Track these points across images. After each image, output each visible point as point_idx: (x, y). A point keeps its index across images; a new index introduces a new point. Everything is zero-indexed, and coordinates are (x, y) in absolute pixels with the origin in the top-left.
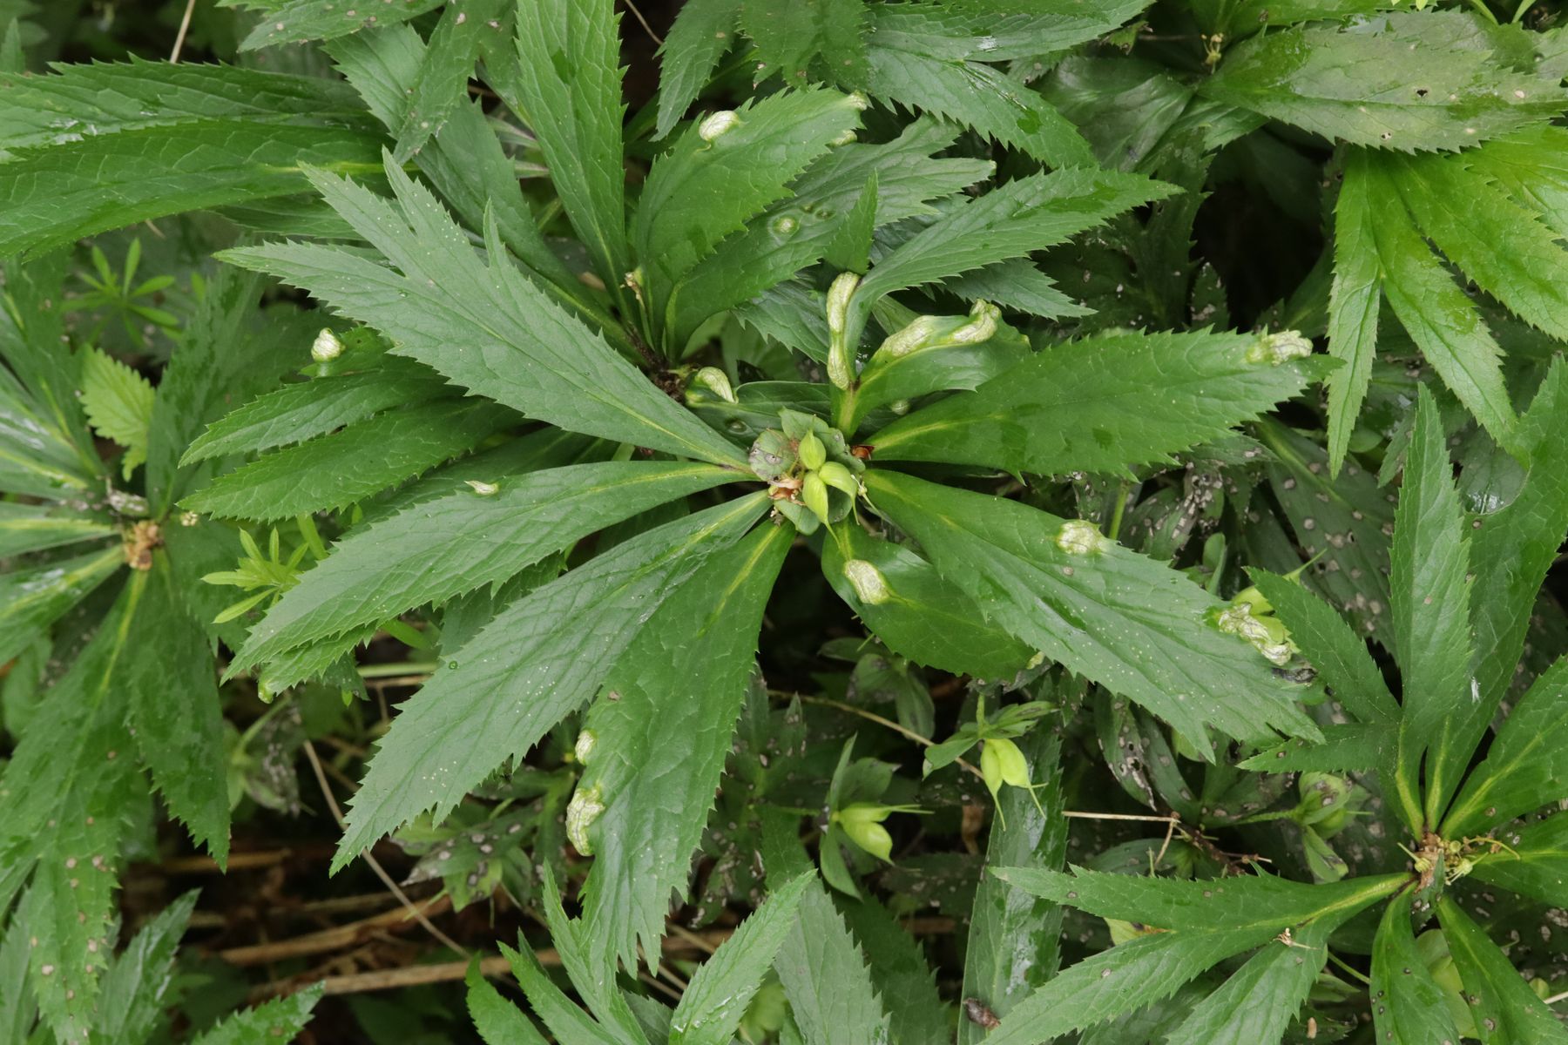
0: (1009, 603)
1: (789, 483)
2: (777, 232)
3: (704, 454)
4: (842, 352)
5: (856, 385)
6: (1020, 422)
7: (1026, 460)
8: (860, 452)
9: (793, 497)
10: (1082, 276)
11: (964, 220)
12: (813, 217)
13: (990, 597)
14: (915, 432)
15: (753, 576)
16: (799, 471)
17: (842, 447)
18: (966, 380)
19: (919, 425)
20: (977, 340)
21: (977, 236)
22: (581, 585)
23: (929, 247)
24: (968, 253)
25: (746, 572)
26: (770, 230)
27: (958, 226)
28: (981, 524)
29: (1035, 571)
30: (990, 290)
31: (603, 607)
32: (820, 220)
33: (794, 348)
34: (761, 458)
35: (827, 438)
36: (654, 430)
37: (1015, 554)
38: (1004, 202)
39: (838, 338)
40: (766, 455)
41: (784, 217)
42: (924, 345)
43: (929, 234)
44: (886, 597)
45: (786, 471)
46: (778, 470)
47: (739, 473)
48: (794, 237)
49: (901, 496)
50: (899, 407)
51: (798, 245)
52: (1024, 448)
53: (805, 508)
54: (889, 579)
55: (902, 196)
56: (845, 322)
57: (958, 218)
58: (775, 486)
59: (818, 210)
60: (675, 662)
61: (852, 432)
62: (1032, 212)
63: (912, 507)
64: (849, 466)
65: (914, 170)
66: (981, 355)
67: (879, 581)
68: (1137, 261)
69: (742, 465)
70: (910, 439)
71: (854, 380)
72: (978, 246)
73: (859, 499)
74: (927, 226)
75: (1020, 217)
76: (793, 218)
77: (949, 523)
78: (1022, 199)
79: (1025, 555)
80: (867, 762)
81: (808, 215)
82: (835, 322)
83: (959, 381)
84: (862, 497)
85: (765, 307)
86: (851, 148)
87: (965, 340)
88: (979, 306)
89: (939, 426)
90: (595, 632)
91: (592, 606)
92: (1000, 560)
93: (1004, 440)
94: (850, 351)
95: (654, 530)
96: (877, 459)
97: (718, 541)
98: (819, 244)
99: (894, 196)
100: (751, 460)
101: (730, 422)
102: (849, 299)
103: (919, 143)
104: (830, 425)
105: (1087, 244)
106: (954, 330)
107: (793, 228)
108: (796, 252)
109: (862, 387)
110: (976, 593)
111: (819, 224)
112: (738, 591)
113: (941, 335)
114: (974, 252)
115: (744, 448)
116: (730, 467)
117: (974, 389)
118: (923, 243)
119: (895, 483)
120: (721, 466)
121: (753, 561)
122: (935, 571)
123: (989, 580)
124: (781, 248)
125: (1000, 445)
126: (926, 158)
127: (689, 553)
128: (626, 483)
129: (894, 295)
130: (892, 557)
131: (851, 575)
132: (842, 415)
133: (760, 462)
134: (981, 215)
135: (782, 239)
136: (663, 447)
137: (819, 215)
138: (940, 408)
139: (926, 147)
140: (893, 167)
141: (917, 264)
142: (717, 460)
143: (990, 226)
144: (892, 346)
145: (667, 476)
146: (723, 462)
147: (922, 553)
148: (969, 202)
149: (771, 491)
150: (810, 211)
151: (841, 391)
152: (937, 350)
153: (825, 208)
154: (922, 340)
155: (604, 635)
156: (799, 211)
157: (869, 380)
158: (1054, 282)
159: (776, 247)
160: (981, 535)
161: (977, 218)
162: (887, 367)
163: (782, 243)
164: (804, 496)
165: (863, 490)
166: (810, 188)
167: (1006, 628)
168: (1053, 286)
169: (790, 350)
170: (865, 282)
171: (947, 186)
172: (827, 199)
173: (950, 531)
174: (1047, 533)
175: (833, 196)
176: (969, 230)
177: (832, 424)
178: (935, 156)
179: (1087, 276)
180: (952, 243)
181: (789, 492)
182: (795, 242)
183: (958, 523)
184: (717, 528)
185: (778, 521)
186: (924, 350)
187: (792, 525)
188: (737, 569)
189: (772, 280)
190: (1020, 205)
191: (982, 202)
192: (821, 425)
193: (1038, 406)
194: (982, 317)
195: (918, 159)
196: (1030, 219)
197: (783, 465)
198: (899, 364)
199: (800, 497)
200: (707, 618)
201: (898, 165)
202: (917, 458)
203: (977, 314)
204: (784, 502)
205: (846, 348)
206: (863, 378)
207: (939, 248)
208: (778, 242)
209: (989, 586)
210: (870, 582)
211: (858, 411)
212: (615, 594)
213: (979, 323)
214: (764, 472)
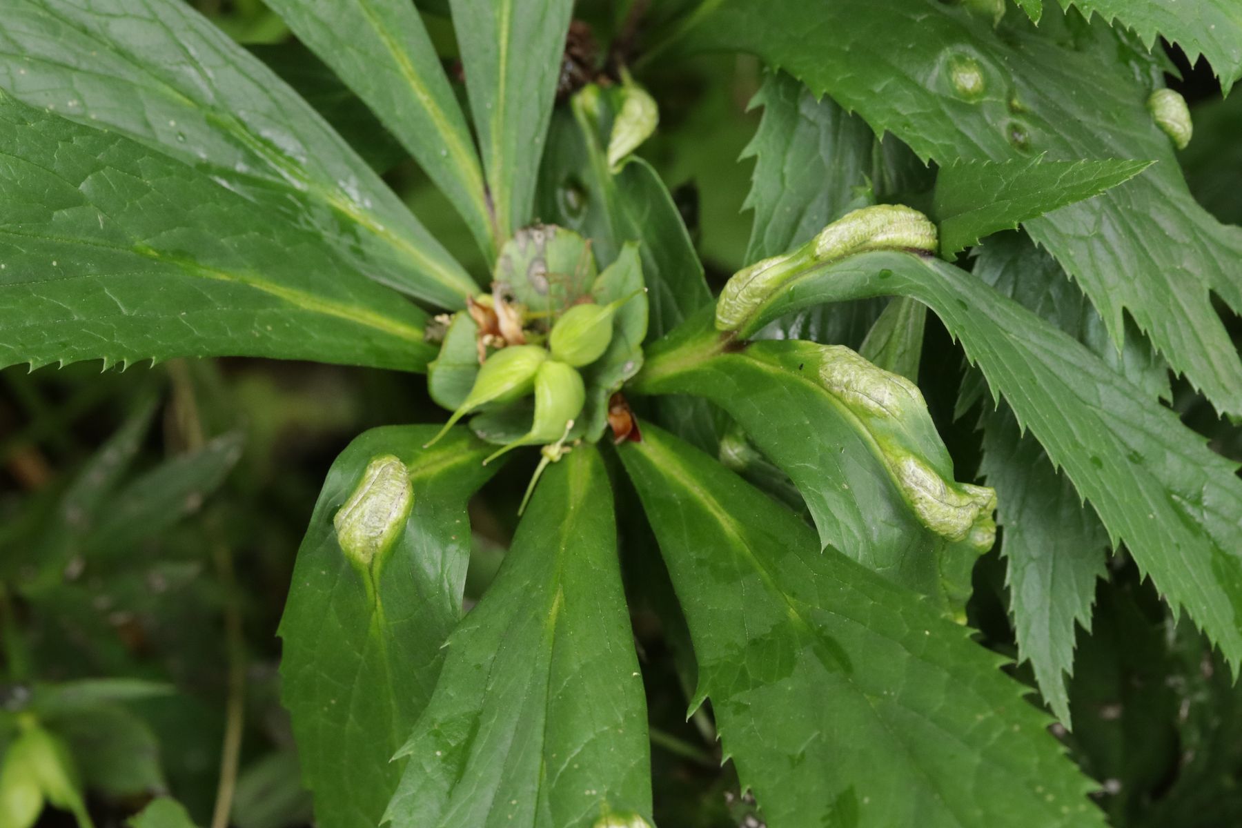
0: (446, 785)
1: (510, 322)
2: (949, 68)
3: (493, 151)
4: (784, 281)
5: (737, 345)
6: (804, 654)
7: (735, 698)
8: (620, 420)
9: (488, 339)
10: (1108, 702)
11: (1123, 407)
12: (1008, 120)
13: (444, 746)
14: (698, 492)
15: (305, 318)
16: (537, 330)
17: (613, 382)
18: (834, 521)
19: (715, 492)
20: (919, 506)
21: (1108, 441)
22: (154, 19)
23: (1047, 360)
24: (1070, 433)
25: (308, 303)
26: (947, 54)
27: (1109, 401)
28: (576, 667)
29: (530, 806)
30: (1020, 512)
31: (131, 75)
32: (1004, 133)
33: (751, 212)
34: (532, 252)
35: (620, 352)
36: (496, 39)
37: (545, 754)
38: (1190, 469)
39: (805, 260)
40: (541, 259)
41: (980, 66)
42: (864, 413)
43: (1071, 351)
44: (363, 558)
45: (529, 309)
46: (523, 294)
47: (488, 230)
48: (954, 104)
49: (570, 516)
50: (733, 451)
51: (941, 115)
52: (757, 685)
53: (478, 366)
54: (397, 548)
55: (1119, 267)
56: (840, 258)
57: (1125, 394)
58: (494, 301)
59: (1023, 123)
60: (62, 215)
61: (650, 386)
62: (1196, 529)
63: (558, 539)
64: (587, 414)
65: (1174, 273)
66: (896, 532)
67: (387, 530)
68: (1174, 793)
69: (504, 228)
70: (684, 492)
71: (742, 335)
72: (1092, 449)
73: (533, 453)
74: (1082, 340)
75: (1177, 509)
76: (988, 85)
77: (554, 610)
78: (1208, 500)
79: (551, 773)
80: (145, 738)
81: (1005, 108)
82: (832, 239)
83: (827, 511)
84: (539, 457)
85: (803, 128)
86: (1161, 141)
87: (909, 483)
88: (985, 495)
89: (728, 524)
90: (75, 77)
91: (123, 54)
92: (522, 733)
93: (754, 643)
94: (791, 296)
95: (316, 116)
96: (622, 455)
97: (348, 241)
98: (960, 149)
99: (1112, 252)
100: (521, 236)
101: (576, 185)
102: (886, 247)
103: (1225, 265)
104: (645, 345)
105: (1172, 681)
106: (918, 456)
107: (967, 94)
108: (927, 117)
109: (737, 358)
110: (440, 716)
111: (996, 134)
112: (263, 299)
113: (899, 435)
114: (1076, 444)
115: (535, 214)
116: (491, 205)
117: (824, 545)
118: (1049, 345)
119: (590, 498)
120: (487, 190)
121: (335, 310)
122: (452, 626)
123: (474, 727)
124: (921, 89)
125: (741, 641)
126: (1207, 286)
127: (302, 197)
128: (375, 25)
129: (933, 324)
130: (444, 537)
131: (373, 472)
132: (673, 354)
133: (524, 253)
134: (1148, 434)
135: (938, 82)
136: (472, 71)
137: (1015, 129)
138: (761, 506)
139: (1225, 280)
140: (1162, 232)
141: (1007, 347)
142: (494, 178)
143: (1135, 458)
144: (835, 359)
145: (422, 97)
146: (495, 190)
147: (476, 588)
148: (1163, 402)
149: (483, 299)
150: (1014, 111)
151: (710, 323)
152: (865, 443)
153: (1030, 132)
154: (873, 405)
155: (79, 97)
156: (1005, 88)
157: (755, 360)
158: (1087, 625)
159: (920, 79)
160: (553, 678)
161: (1140, 429)
162: (794, 375)
163: (931, 86)
164: (497, 358)
165: (553, 453)
166: (1054, 95)
167: (395, 801)
168: (1078, 626)
169: (747, 205)
170: (930, 264)
171: (1174, 340)
172: (1049, 130)
173: (537, 619)
174: (610, 794)
175: (1059, 139)
176: (1112, 424)
177: (649, 345)
178: (1215, 299)
179: (1111, 713)
180: (1074, 399)
181: (494, 329)
182: (944, 107)
183: (560, 624)
184: (372, 232)
185: (433, 333)
186: (855, 420)
187: (434, 357)
188: (308, 285)
189: (854, 101)
190: (1197, 501)
191: (1171, 427)
192: (637, 330)
193: (847, 667)
194: (966, 500)
195: (1197, 272)
196: (1181, 528)
197: (536, 299)
198: (807, 391)
199: (491, 350)
200: (180, 253)
201: (1168, 239)
202: (655, 518)
203: (965, 493)
204: (472, 328)
205: (792, 285)
206: (753, 349)
207: (1053, 378)
208: (931, 77)
209: (464, 736)
210: (375, 511)
211: (691, 376)
212: (167, 90)
213: (953, 498)
214: (510, 270)
